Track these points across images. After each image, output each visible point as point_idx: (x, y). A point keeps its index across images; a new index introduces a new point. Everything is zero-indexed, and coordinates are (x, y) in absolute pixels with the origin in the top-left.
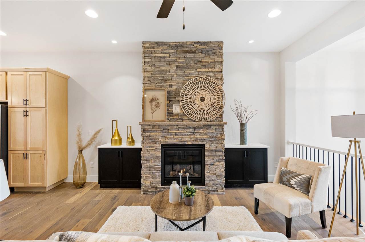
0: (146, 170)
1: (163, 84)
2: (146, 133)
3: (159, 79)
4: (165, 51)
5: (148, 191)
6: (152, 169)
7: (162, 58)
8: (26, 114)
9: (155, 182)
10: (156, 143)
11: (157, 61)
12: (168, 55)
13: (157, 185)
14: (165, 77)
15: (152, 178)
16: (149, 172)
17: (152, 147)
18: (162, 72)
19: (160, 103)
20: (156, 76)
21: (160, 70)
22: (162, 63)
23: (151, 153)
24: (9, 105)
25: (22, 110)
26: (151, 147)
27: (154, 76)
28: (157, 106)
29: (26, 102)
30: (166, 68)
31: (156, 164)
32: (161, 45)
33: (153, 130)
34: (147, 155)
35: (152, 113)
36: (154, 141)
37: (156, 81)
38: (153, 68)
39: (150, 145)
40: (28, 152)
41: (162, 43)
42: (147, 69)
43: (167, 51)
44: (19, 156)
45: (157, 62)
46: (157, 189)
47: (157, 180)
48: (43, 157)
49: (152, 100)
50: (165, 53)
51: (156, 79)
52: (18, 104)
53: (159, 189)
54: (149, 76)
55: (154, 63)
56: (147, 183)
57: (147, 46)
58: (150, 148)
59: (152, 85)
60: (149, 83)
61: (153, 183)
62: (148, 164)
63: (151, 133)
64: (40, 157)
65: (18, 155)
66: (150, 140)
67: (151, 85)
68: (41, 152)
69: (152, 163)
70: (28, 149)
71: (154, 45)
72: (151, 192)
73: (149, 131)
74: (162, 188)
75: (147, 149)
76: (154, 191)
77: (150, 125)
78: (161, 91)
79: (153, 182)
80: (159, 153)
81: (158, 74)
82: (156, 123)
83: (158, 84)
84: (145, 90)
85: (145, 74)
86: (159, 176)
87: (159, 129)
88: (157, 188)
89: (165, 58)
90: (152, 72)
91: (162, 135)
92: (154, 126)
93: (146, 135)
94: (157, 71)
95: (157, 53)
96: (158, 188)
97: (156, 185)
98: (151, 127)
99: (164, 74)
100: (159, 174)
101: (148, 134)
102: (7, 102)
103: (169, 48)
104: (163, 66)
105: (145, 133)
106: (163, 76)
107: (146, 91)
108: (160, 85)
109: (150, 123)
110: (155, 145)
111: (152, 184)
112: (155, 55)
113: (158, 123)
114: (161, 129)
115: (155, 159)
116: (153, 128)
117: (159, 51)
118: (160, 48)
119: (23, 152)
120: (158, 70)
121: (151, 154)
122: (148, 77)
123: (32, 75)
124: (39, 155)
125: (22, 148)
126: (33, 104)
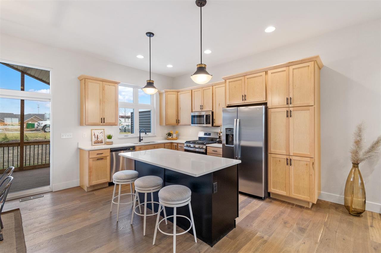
8: (289, 114)
24: (269, 105)
25: (285, 110)
29: (289, 101)
40: (291, 157)
44: (280, 161)
48: (311, 166)
52: (279, 103)
64: (307, 165)
65: (279, 159)
68: (309, 159)
70: (291, 154)
102: (267, 103)
119: (285, 157)
123: (296, 69)
124: (305, 163)
125: (284, 152)
126: (297, 102)
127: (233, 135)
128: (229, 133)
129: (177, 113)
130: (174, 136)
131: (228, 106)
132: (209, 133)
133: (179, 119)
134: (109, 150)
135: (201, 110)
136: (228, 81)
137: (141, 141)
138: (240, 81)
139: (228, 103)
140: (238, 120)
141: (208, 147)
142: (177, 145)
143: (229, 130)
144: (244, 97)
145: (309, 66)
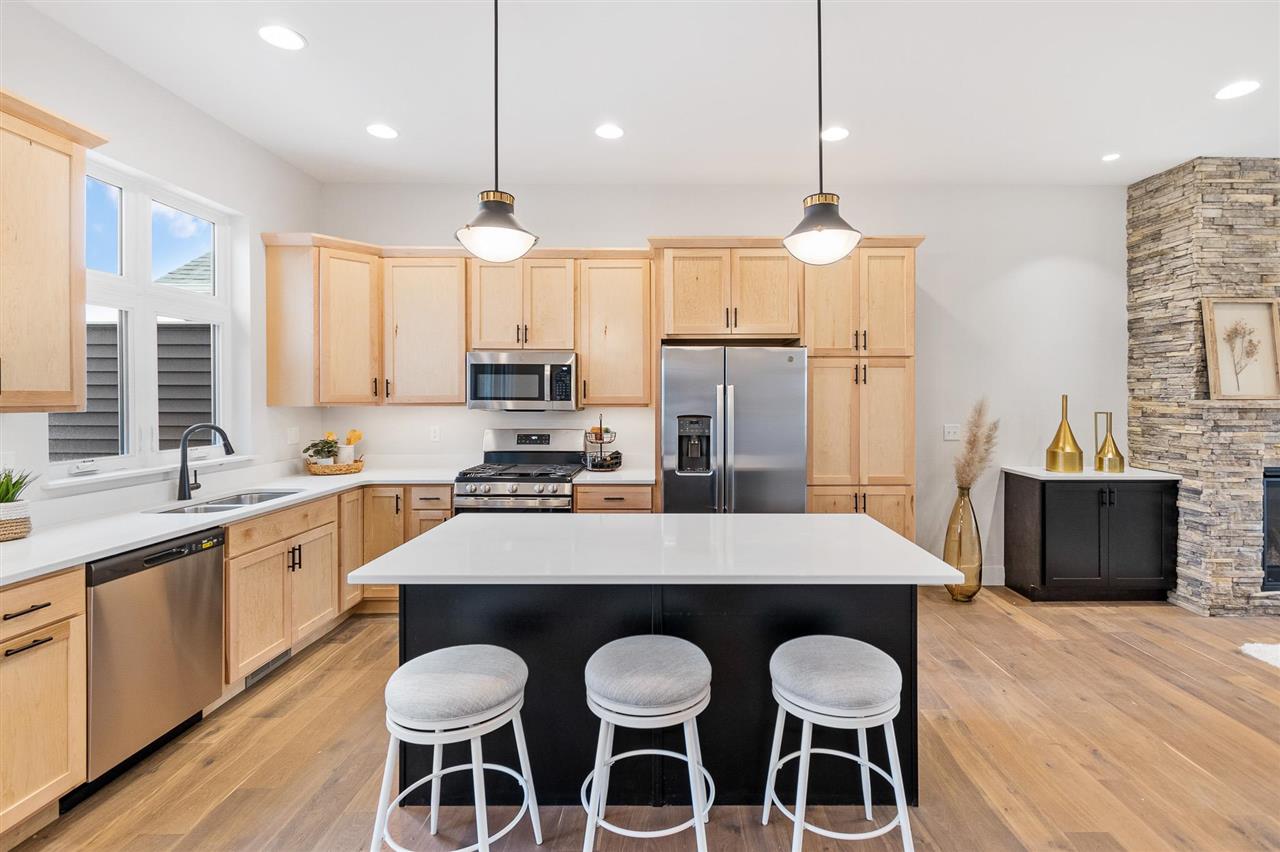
0: (1219, 543)
1: (1257, 287)
2: (1223, 434)
3: (1246, 269)
4: (1264, 186)
5: (1223, 607)
6: (1234, 542)
7: (1255, 207)
8: (859, 376)
9: (1246, 580)
10: (1248, 465)
11: (1238, 214)
12: (1269, 198)
13: (1251, 589)
14: (1263, 265)
15: (1236, 569)
16: (1229, 549)
17: (1234, 476)
18: (1254, 251)
19: (1255, 342)
20: (1236, 260)
21: (1247, 243)
22: (1253, 221)
23: (1234, 492)
24: (808, 347)
25: (853, 362)
26: (1235, 474)
27: (1227, 260)
28: (1250, 352)
29: (860, 340)
30: (1264, 238)
31: (1249, 526)
32: (1252, 169)
33: (1244, 423)
34: (1224, 498)
35: (1237, 374)
36: (1244, 458)
37: (1235, 277)
38: (1228, 238)
39: (1232, 469)
40: (863, 490)
41: (1254, 161)
42: (1212, 241)
43: (1270, 186)
44: (834, 504)
45: (1240, 221)
46: (1251, 602)
47: (1253, 574)
48: (908, 505)
49: (1233, 335)
50: (1262, 193)
51: (1234, 270)
52: (834, 344)
53: (1257, 602)
54: (1214, 260)
55: (1230, 223)
56: (1222, 585)
57: (1210, 172)
58: (1230, 480)
59: (1225, 288)
60: (1215, 281)
61: (1237, 584)
62: (1224, 526)
63: (1235, 434)
64: (898, 504)
65: (832, 499)
66: (1232, 453)
67: (1221, 287)
68: (902, 490)
69: (1237, 522)
70: (865, 481)
71: (1230, 169)
72: (1235, 609)
73: (1230, 428)
74: (1267, 598)
75: (1222, 480)
76: (1242, 608)
77: (1231, 410)
78: (1255, 306)
79: (1242, 580)
80: (1257, 493)
81: (1242, 256)
82: (1260, 402)
83: (1242, 287)
84: (1215, 303)
85: (1205, 255)
86: (1256, 562)
87: (1261, 422)
88: (1249, 598)
89: (1262, 206)
90: (1226, 250)
91: (1268, 441)
92: (1245, 412)
93: (1222, 441)
94: (1240, 246)
95: (1240, 191)
96: (1255, 598)
97: (1249, 589)
98: (1236, 415)
99: (1261, 256)
100: (1257, 556)
101: (1226, 436)
102: (799, 339)
103: (1273, 176)
104: (1259, 230)
105: (1219, 432)
106: (1257, 260)
107: (1215, 306)
108: (1247, 288)
109: (1232, 404)
110: (1246, 469)
111: (1237, 587)
112: (1234, 197)
113: (1264, 402)
114: (1267, 423)
115: (1247, 512)
116: (1241, 418)
117: (1245, 186)
118: (1250, 178)
119: (850, 491)
120: (1242, 242)
121: (1234, 498)
122: (1213, 265)
123: (876, 257)
124: (894, 500)
125: (846, 478)
126: (877, 346)
127: (708, 438)
128: (693, 431)
129: (376, 349)
130: (346, 453)
131: (667, 340)
132: (540, 436)
133: (388, 376)
134: (81, 576)
135: (519, 346)
136: (669, 254)
137: (193, 493)
138: (716, 262)
139: (670, 329)
140: (730, 389)
141: (579, 489)
142: (401, 495)
143: (692, 423)
144: (732, 316)
145: (903, 257)
